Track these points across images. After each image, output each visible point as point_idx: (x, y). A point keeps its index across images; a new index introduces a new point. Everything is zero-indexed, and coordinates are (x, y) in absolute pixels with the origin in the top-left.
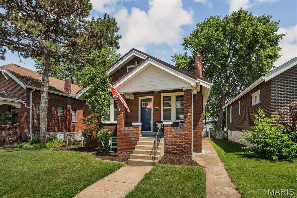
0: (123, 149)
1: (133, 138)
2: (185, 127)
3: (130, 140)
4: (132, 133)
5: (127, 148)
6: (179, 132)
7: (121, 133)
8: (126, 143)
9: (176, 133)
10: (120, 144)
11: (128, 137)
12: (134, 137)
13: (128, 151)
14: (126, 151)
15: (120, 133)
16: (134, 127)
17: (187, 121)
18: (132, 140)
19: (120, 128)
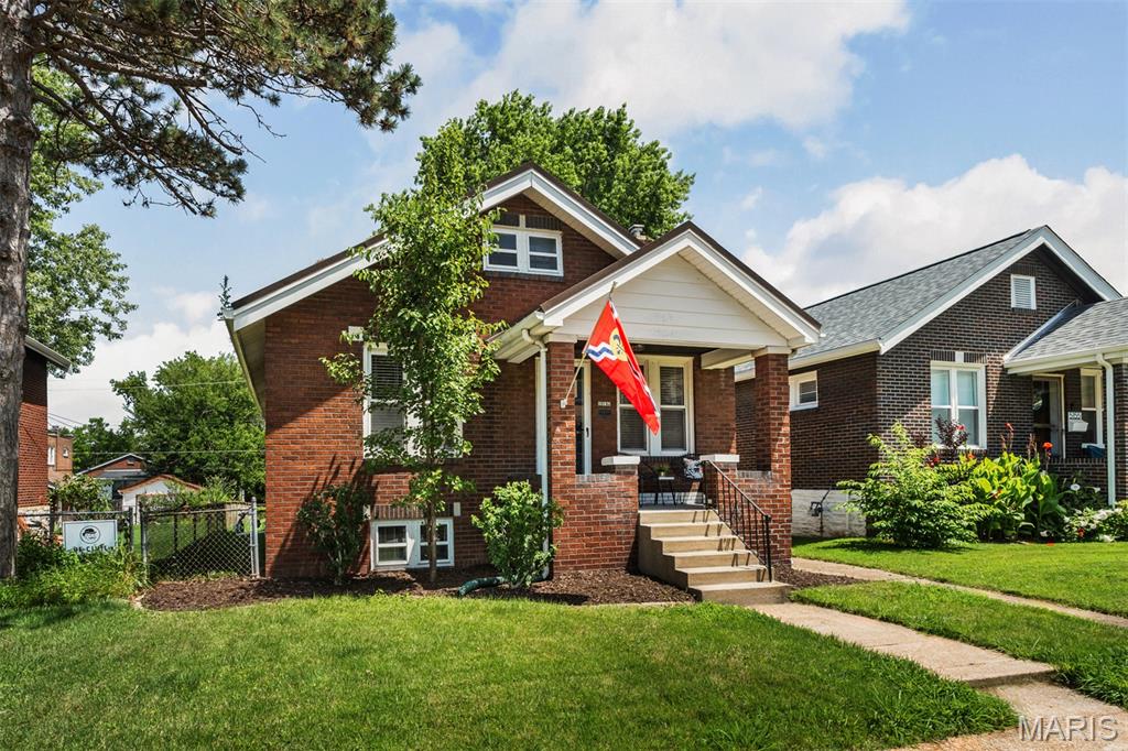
0: (580, 562)
1: (615, 516)
2: (775, 471)
3: (603, 523)
4: (613, 496)
5: (593, 556)
6: (760, 486)
7: (569, 497)
8: (587, 535)
9: (753, 491)
10: (566, 541)
11: (597, 512)
12: (619, 512)
13: (597, 567)
14: (588, 567)
15: (564, 497)
16: (619, 473)
17: (780, 451)
18: (613, 523)
19: (563, 475)
